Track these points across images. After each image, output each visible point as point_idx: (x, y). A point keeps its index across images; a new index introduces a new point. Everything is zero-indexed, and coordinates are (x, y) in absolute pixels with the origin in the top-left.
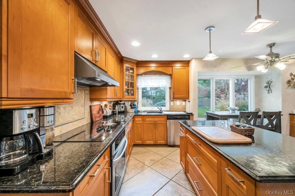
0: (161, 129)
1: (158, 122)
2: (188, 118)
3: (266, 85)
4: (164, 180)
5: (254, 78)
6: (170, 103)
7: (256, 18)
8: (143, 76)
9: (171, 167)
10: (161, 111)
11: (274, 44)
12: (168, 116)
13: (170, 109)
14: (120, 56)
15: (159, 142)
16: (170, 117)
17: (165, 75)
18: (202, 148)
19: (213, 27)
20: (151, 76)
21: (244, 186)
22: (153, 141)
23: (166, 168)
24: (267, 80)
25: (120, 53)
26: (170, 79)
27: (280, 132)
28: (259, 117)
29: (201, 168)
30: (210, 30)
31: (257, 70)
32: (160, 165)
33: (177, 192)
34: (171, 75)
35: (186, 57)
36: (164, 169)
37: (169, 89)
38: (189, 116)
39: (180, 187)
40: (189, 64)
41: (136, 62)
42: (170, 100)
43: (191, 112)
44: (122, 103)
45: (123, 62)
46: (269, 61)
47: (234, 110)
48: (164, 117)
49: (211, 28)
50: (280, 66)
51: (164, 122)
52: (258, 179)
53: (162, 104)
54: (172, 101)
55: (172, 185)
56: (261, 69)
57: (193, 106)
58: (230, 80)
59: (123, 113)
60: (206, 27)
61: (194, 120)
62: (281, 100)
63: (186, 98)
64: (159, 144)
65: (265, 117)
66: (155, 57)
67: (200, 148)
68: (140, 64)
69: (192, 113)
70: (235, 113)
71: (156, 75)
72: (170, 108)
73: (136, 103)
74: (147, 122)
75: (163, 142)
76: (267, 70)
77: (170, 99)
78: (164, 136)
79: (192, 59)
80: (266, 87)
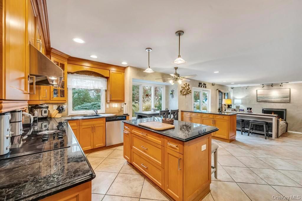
0: (99, 132)
1: (97, 126)
2: (125, 118)
3: (171, 92)
4: (112, 176)
5: (165, 87)
6: (106, 106)
7: (179, 57)
8: (75, 75)
9: (115, 164)
10: (97, 114)
11: (177, 68)
12: (107, 118)
13: (105, 112)
14: (48, 47)
15: (97, 146)
16: (108, 119)
17: (101, 77)
18: (149, 137)
19: (151, 49)
20: (84, 76)
21: (178, 148)
22: (91, 146)
23: (111, 166)
24: (171, 89)
25: (49, 43)
26: (106, 81)
27: (178, 120)
28: (169, 113)
29: (147, 151)
30: (149, 50)
31: (169, 82)
32: (105, 165)
33: (127, 179)
34: (107, 78)
35: (124, 64)
36: (110, 167)
37: (105, 92)
38: (126, 117)
39: (128, 175)
40: (124, 70)
41: (68, 57)
42: (106, 103)
43: (126, 113)
44: (44, 107)
45: (50, 54)
46: (175, 78)
47: (155, 110)
48: (103, 120)
49: (150, 49)
50: (180, 82)
51: (102, 125)
52: (184, 140)
53: (85, 107)
54: (108, 103)
55: (121, 177)
56: (171, 82)
57: (128, 108)
58: (152, 87)
59: (46, 120)
60: (147, 48)
61: (130, 119)
62: (178, 102)
63: (121, 100)
64: (98, 147)
65: (172, 114)
66: (94, 57)
67: (147, 137)
68: (72, 60)
69: (128, 114)
70: (155, 112)
71: (91, 75)
72: (106, 110)
73: (65, 107)
74: (83, 127)
75: (102, 145)
76: (174, 83)
77: (106, 101)
78: (103, 138)
79: (128, 66)
80: (171, 94)
